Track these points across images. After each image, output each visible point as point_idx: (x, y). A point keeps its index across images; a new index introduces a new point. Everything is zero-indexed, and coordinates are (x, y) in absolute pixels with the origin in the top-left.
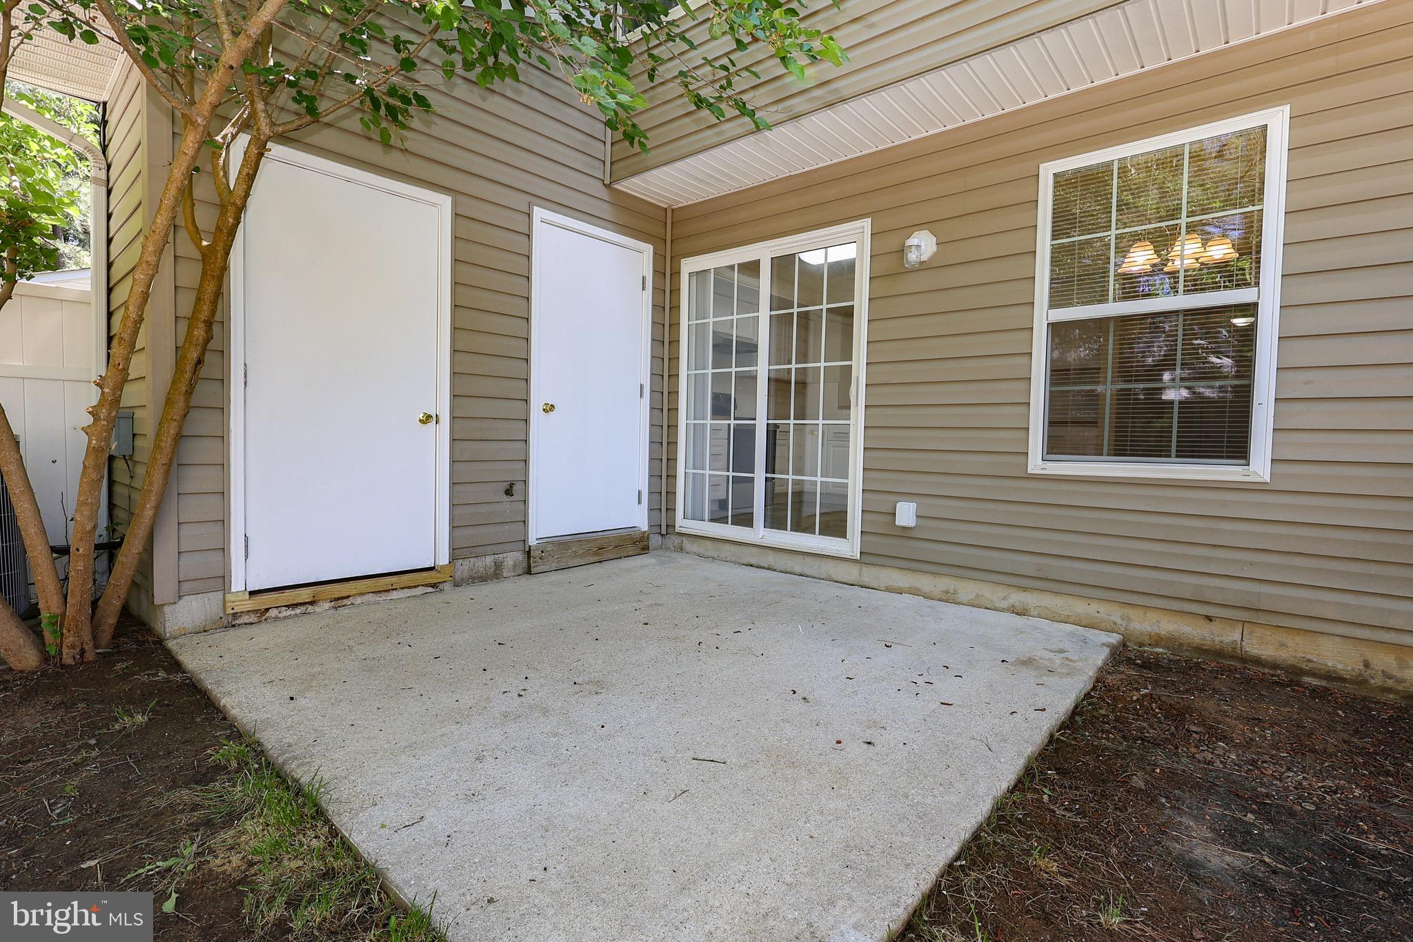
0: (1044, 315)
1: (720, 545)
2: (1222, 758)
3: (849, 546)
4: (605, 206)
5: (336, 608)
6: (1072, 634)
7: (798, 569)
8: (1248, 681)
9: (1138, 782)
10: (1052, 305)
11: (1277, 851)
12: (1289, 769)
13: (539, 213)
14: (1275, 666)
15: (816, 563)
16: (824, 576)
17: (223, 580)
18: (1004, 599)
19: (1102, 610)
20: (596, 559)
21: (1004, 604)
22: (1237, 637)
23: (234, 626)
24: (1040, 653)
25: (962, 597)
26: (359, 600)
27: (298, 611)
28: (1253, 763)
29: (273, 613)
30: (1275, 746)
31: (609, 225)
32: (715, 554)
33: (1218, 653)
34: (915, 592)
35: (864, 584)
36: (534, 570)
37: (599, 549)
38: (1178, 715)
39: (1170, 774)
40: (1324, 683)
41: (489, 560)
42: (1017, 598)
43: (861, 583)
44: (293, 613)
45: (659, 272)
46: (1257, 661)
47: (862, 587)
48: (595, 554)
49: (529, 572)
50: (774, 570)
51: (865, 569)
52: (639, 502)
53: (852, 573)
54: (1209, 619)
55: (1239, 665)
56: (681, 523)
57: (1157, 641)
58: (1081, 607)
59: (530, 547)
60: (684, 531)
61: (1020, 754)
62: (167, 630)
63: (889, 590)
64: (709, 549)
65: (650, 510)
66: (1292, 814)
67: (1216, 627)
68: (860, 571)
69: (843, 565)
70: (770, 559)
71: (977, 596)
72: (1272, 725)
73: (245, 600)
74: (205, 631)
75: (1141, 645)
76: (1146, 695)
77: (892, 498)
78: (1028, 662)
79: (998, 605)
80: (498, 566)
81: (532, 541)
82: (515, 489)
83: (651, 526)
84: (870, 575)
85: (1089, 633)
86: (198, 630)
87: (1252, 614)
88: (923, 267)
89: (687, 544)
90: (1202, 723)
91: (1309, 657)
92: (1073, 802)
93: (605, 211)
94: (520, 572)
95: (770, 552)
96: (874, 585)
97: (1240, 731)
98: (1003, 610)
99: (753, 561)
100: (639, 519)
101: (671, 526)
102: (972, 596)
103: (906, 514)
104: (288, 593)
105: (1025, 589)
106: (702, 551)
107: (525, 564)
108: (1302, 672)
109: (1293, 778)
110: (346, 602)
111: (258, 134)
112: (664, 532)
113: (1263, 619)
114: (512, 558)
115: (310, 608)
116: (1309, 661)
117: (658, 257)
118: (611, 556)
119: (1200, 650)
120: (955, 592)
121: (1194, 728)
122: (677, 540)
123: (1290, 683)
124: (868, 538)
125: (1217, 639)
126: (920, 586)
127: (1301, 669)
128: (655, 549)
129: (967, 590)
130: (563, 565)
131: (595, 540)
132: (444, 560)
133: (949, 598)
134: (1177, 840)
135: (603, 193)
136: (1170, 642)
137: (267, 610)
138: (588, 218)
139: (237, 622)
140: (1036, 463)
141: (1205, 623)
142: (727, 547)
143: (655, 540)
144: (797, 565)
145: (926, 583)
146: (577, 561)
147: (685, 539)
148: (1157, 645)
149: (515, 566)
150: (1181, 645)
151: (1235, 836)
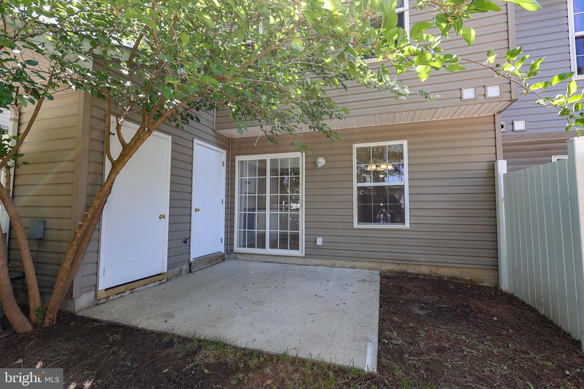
0: (356, 185)
1: (252, 256)
2: (412, 296)
3: (300, 253)
4: (213, 138)
5: (132, 293)
6: (368, 272)
7: (283, 262)
8: (409, 278)
9: (402, 302)
10: (358, 182)
11: (430, 310)
12: (424, 296)
13: (196, 141)
14: (413, 274)
15: (290, 259)
16: (292, 263)
17: (96, 286)
18: (349, 264)
19: (374, 265)
20: (210, 265)
21: (349, 266)
22: (405, 268)
23: (98, 304)
24: (365, 278)
25: (337, 265)
26: (138, 289)
27: (119, 296)
28: (418, 295)
29: (111, 297)
30: (420, 291)
31: (214, 144)
32: (250, 259)
33: (401, 273)
34: (323, 265)
35: (306, 264)
36: (192, 271)
37: (211, 261)
38: (400, 288)
39: (406, 300)
40: (423, 277)
41: (178, 269)
42: (352, 264)
43: (305, 264)
44: (117, 297)
45: (228, 160)
46: (410, 274)
47: (305, 265)
48: (210, 263)
49: (190, 271)
50: (274, 263)
51: (306, 260)
52: (222, 242)
53: (302, 261)
54: (399, 264)
55: (406, 275)
56: (236, 249)
57: (388, 271)
58: (369, 265)
59: (191, 262)
60: (237, 252)
61: (377, 300)
62: (75, 309)
63: (314, 265)
64: (248, 257)
65: (225, 245)
66: (429, 303)
67: (401, 266)
68: (305, 260)
69: (299, 259)
70: (273, 259)
71: (341, 264)
72: (418, 287)
73: (104, 293)
74: (88, 308)
75: (384, 273)
76: (392, 285)
77: (315, 237)
78: (364, 280)
79: (347, 266)
80: (181, 270)
81: (192, 260)
82: (187, 241)
83: (225, 251)
84: (308, 261)
85: (373, 271)
86: (86, 308)
87: (409, 262)
88: (322, 168)
89: (239, 257)
90: (406, 289)
91: (420, 271)
92: (392, 308)
93: (213, 139)
94: (187, 272)
95: (272, 257)
96: (309, 264)
97: (413, 289)
98: (349, 268)
99: (266, 260)
100: (221, 248)
101: (232, 250)
102: (339, 265)
103: (320, 241)
104: (116, 289)
105: (354, 261)
106: (245, 258)
107: (189, 269)
108: (419, 275)
109: (426, 297)
110: (134, 290)
111: (145, 126)
112: (229, 252)
113: (411, 263)
114: (185, 267)
115: (123, 294)
116: (420, 272)
117: (228, 155)
118: (214, 263)
119: (398, 272)
120: (335, 264)
121: (404, 290)
122: (234, 255)
123: (418, 278)
124: (307, 250)
125: (401, 269)
126: (324, 263)
127: (419, 274)
128: (226, 259)
129: (338, 263)
130: (201, 268)
131: (210, 257)
132: (165, 270)
133: (333, 266)
134: (413, 311)
135: (212, 133)
136: (390, 271)
137: (109, 296)
138: (207, 141)
139: (99, 303)
140: (356, 225)
141: (398, 265)
142: (255, 256)
143: (226, 256)
144: (282, 260)
145: (326, 262)
146: (205, 266)
147: (237, 255)
148: (388, 273)
149: (186, 270)
150: (393, 272)
151: (422, 308)
